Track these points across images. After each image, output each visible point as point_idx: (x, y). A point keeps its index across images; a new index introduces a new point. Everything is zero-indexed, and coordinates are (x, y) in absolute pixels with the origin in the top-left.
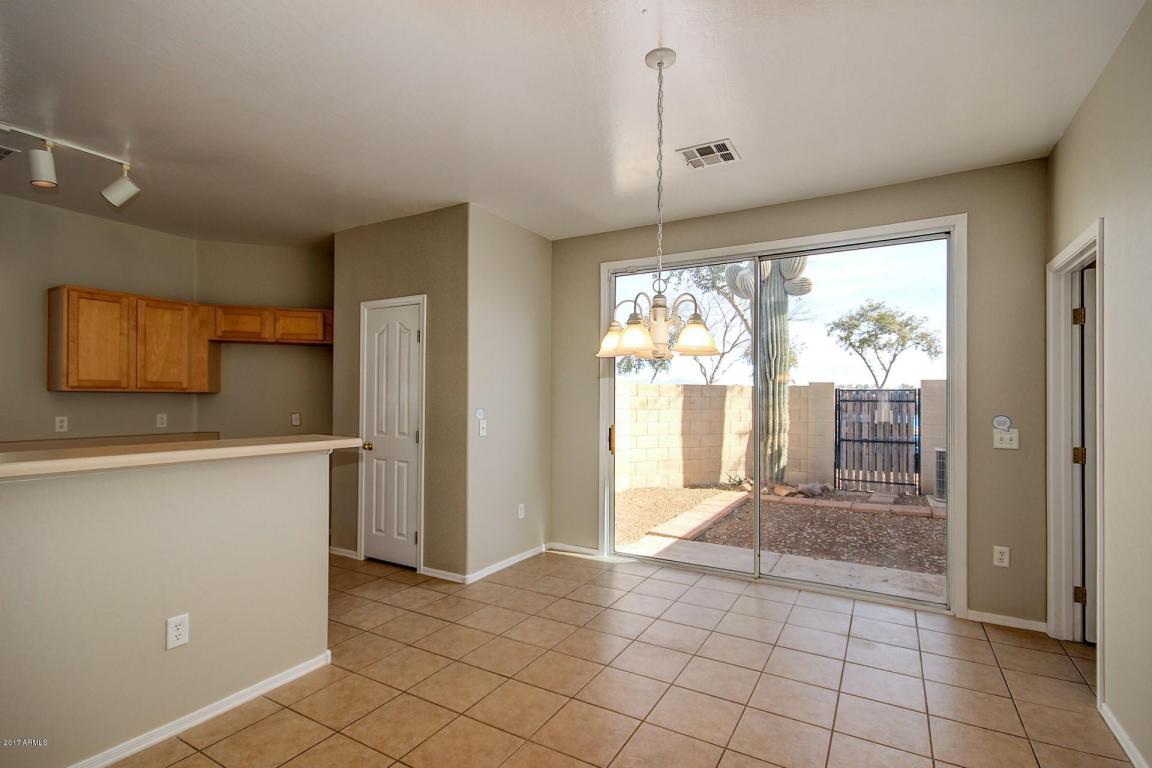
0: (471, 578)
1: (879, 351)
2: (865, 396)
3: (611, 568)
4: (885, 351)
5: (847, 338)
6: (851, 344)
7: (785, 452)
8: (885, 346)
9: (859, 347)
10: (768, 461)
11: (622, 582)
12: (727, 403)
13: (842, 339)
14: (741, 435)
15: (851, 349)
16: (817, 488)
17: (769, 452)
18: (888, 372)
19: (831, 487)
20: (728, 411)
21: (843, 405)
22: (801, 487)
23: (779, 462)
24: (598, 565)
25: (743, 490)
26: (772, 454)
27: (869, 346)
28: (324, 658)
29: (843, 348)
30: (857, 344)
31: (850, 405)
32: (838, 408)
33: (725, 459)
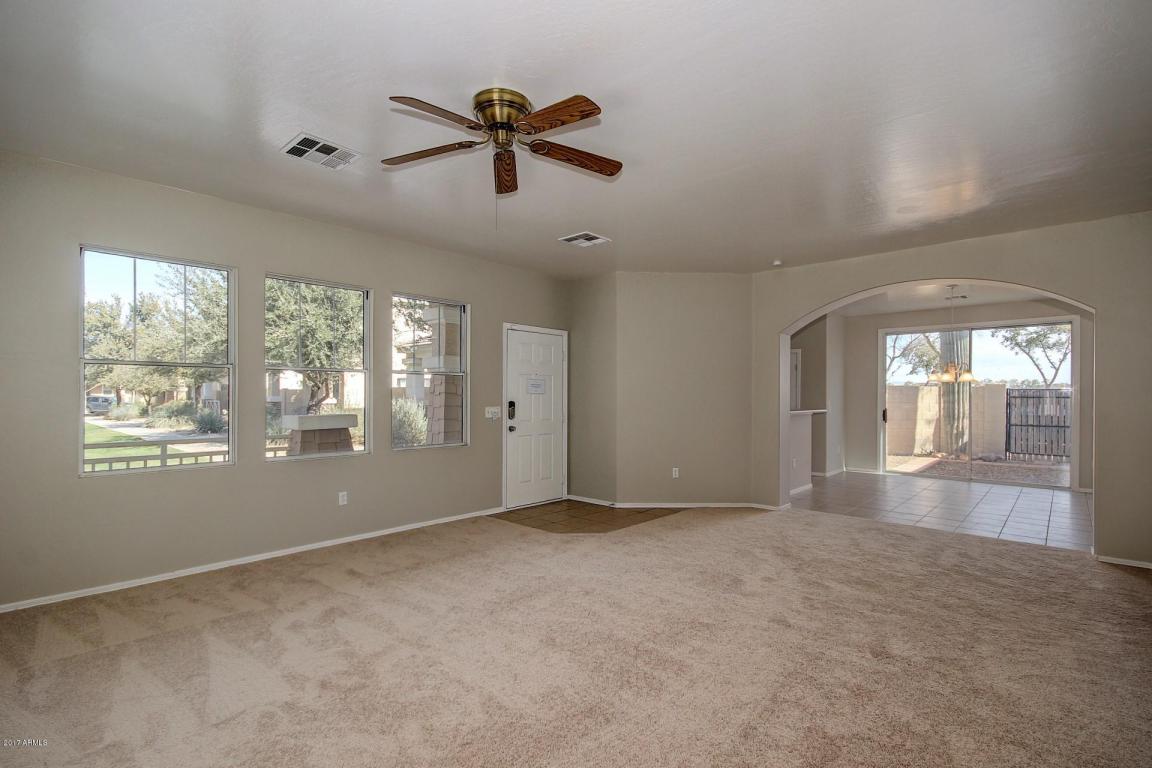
0: (828, 474)
1: (1047, 350)
2: (1031, 394)
3: (884, 477)
4: (1055, 350)
5: (1012, 339)
6: (1017, 344)
7: (967, 432)
8: (1054, 345)
9: (1026, 346)
10: (954, 438)
11: (890, 484)
12: (920, 399)
13: (1007, 339)
14: (929, 422)
15: (1017, 349)
16: (993, 456)
17: (955, 431)
18: (1057, 370)
19: (1003, 457)
20: (919, 404)
21: (1013, 400)
22: (980, 455)
23: (963, 438)
24: (876, 476)
25: (934, 457)
26: (957, 434)
27: (1037, 346)
28: (811, 485)
29: (1009, 348)
30: (1024, 344)
31: (1018, 401)
32: (1008, 405)
33: (918, 437)
